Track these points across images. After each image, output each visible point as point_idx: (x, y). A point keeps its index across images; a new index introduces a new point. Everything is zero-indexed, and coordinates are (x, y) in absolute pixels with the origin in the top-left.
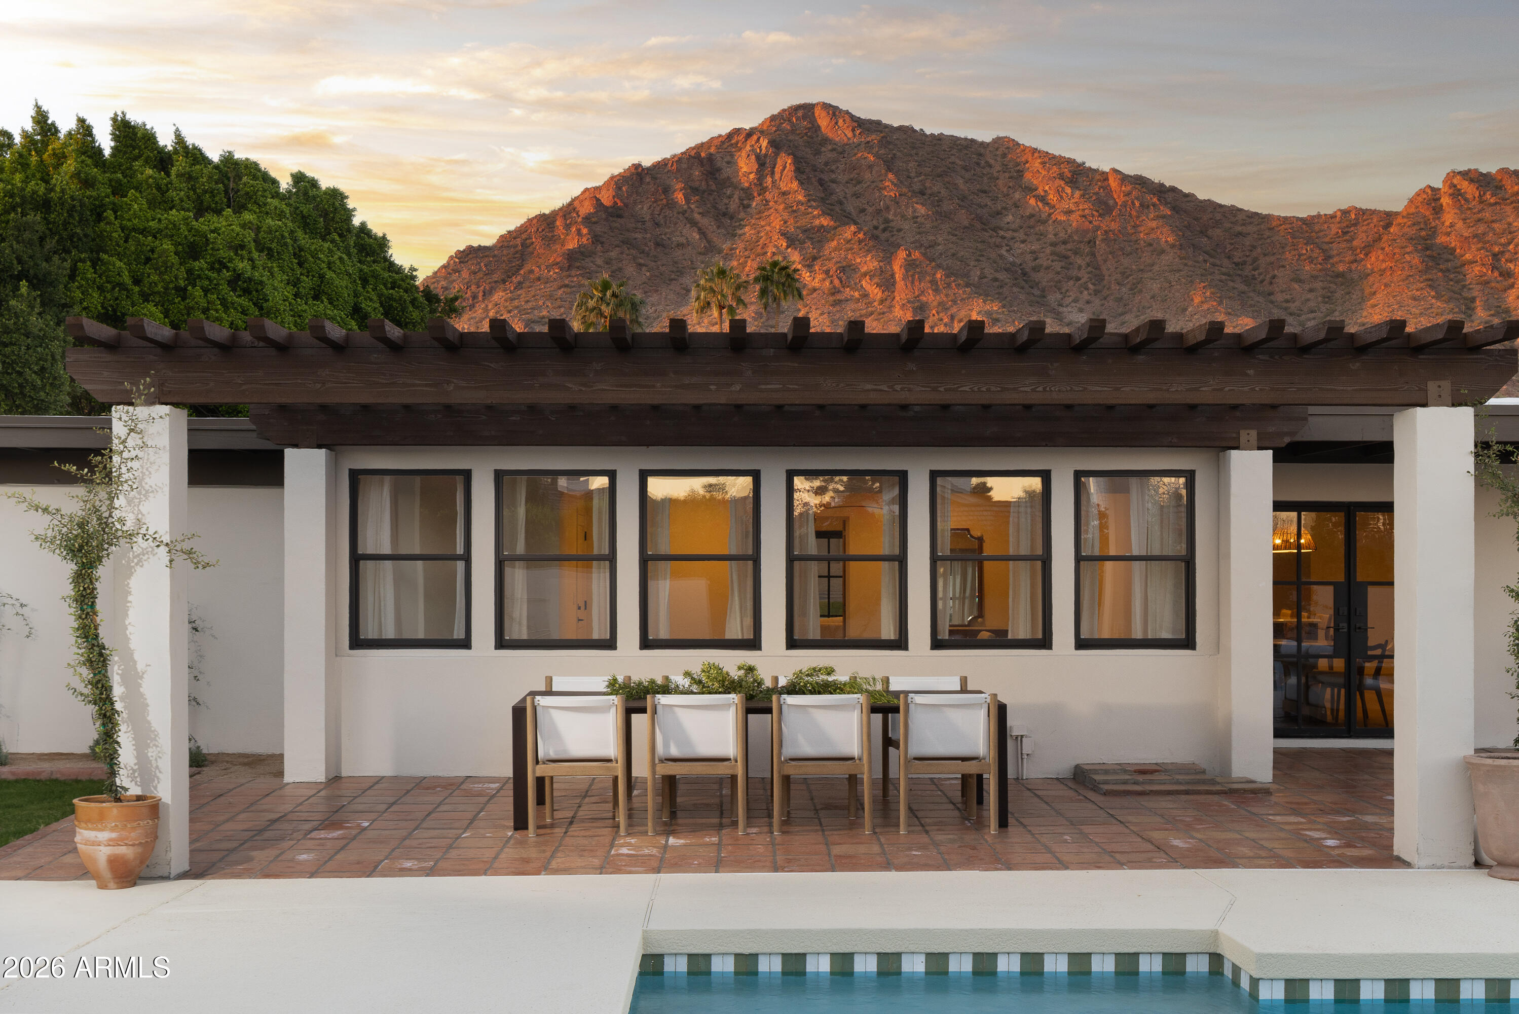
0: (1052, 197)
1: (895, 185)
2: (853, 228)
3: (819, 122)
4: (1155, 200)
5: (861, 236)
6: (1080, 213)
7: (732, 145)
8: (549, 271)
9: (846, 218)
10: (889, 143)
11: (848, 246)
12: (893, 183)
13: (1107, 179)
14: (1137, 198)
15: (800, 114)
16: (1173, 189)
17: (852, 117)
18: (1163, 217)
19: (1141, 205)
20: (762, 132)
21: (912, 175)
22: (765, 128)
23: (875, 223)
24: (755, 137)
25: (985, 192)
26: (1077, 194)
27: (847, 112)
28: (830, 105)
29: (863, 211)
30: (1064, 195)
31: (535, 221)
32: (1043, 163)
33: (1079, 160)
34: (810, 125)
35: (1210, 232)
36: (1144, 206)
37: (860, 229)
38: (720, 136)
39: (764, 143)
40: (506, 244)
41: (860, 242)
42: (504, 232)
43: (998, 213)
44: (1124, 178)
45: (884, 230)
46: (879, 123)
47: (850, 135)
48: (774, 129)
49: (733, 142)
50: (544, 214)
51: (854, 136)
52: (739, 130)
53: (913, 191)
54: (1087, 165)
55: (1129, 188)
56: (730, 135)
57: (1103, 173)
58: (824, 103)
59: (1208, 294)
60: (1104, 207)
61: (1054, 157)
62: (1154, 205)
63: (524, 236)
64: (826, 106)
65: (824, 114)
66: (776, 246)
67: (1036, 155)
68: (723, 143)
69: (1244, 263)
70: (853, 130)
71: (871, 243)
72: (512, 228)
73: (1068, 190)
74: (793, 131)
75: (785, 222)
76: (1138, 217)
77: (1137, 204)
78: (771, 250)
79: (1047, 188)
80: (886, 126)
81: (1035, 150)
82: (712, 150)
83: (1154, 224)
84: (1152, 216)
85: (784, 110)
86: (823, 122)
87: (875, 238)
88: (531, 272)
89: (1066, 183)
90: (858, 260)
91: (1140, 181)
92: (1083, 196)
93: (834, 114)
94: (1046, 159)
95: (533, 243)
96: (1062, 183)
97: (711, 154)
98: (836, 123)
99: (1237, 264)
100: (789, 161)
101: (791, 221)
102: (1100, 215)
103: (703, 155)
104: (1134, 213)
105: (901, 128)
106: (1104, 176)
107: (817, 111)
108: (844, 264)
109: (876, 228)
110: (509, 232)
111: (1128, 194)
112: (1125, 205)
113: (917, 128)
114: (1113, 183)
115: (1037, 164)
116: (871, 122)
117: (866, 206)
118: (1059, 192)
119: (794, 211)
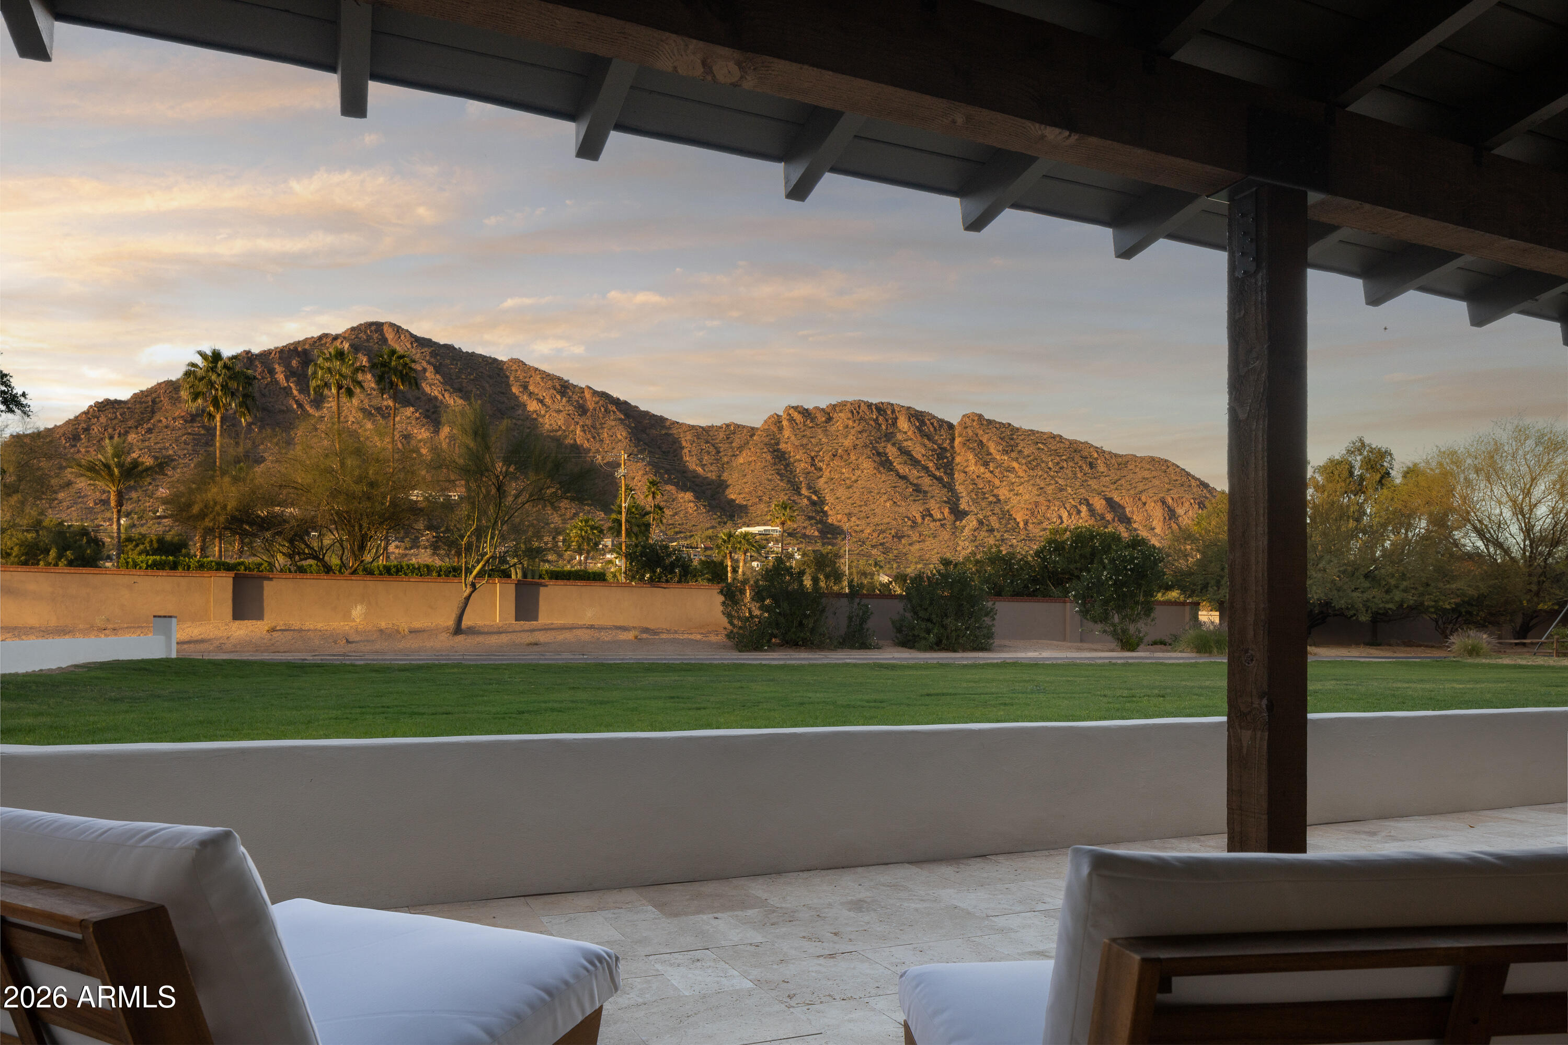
0: (548, 401)
1: (442, 383)
2: (412, 409)
3: (387, 335)
4: (614, 408)
5: (417, 415)
6: (566, 412)
7: (322, 344)
8: (175, 422)
9: (406, 403)
10: (437, 355)
11: (408, 421)
12: (440, 382)
13: (583, 392)
14: (603, 406)
15: (373, 328)
16: (626, 403)
17: (411, 334)
18: (620, 419)
19: (606, 410)
20: (345, 338)
21: (454, 377)
22: (347, 335)
23: (427, 407)
24: (339, 341)
25: (503, 393)
26: (564, 400)
27: (407, 331)
28: (395, 325)
29: (419, 398)
30: (556, 400)
31: (163, 385)
32: (542, 378)
33: (565, 378)
34: (380, 337)
35: (648, 431)
36: (607, 411)
37: (417, 411)
38: (313, 337)
39: (346, 346)
40: (138, 400)
41: (417, 419)
42: (137, 391)
43: (513, 408)
44: (595, 393)
45: (433, 413)
46: (430, 340)
47: (409, 346)
48: (354, 336)
49: (322, 342)
50: (171, 381)
51: (413, 347)
52: (327, 334)
53: (454, 388)
54: (571, 382)
55: (597, 399)
56: (320, 338)
57: (581, 388)
58: (390, 323)
59: (647, 469)
60: (582, 410)
61: (549, 375)
62: (614, 412)
63: (154, 396)
64: (392, 325)
65: (390, 330)
66: (354, 417)
67: (537, 372)
68: (315, 342)
69: (669, 452)
70: (412, 343)
71: (425, 420)
72: (144, 389)
73: (559, 397)
74: (368, 340)
75: (362, 402)
76: (603, 418)
77: (603, 410)
78: (351, 419)
79: (544, 394)
80: (435, 343)
81: (536, 369)
82: (307, 347)
83: (613, 423)
84: (612, 418)
85: (361, 325)
86: (390, 335)
87: (427, 417)
88: (160, 421)
89: (558, 392)
90: (416, 431)
91: (604, 395)
92: (568, 401)
93: (398, 331)
94: (544, 376)
95: (161, 401)
96: (555, 392)
97: (306, 349)
98: (400, 337)
99: (664, 452)
100: (365, 360)
101: (366, 401)
102: (579, 415)
103: (300, 349)
104: (601, 415)
105: (445, 346)
106: (582, 390)
107: (385, 328)
108: (405, 433)
109: (428, 411)
110: (142, 391)
111: (597, 403)
112: (595, 409)
113: (457, 346)
114: (587, 395)
115: (538, 378)
116: (424, 339)
117: (421, 396)
118: (553, 398)
119: (369, 395)
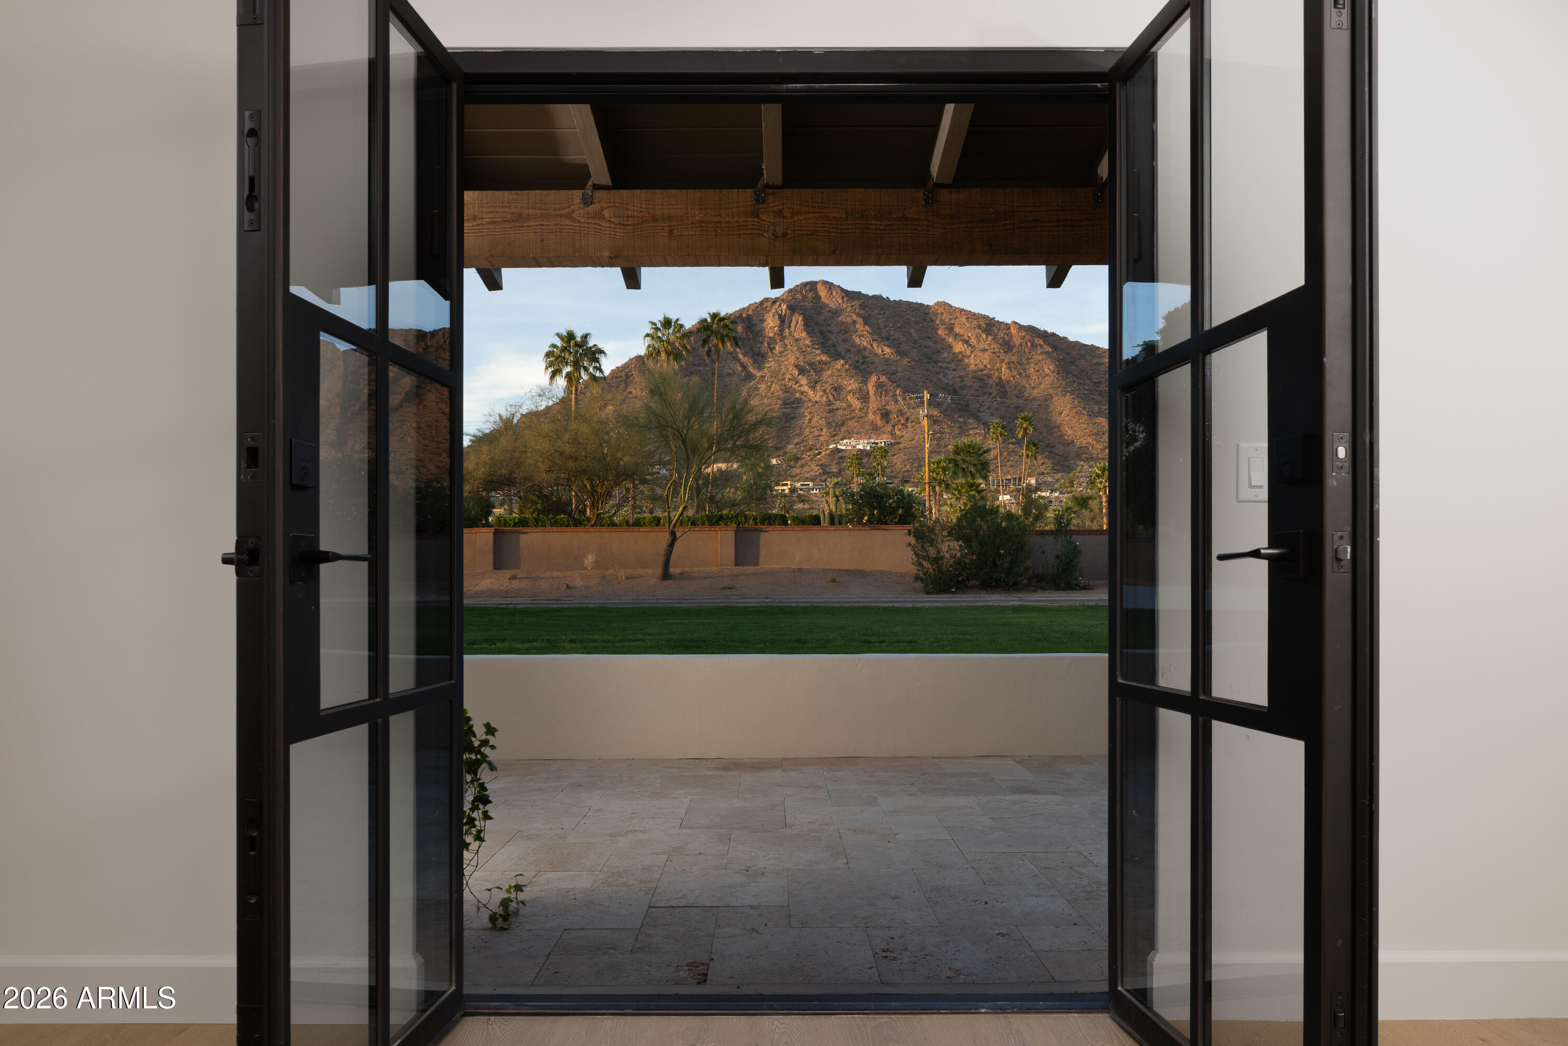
0: (973, 341)
1: (870, 334)
2: (842, 362)
3: (820, 293)
4: (1041, 342)
5: (847, 367)
6: (992, 350)
7: (763, 308)
8: (642, 392)
9: (836, 356)
10: (867, 306)
11: (839, 373)
12: (868, 332)
13: (1009, 328)
14: (1029, 341)
15: (808, 288)
16: (1054, 335)
17: (843, 290)
18: (1047, 353)
19: (1032, 345)
20: (783, 300)
21: (882, 327)
22: (785, 298)
23: (857, 358)
24: (778, 303)
25: (929, 338)
26: (990, 338)
27: (839, 286)
28: (827, 282)
29: (849, 351)
30: (981, 339)
31: (634, 360)
32: (968, 318)
33: (991, 316)
34: (814, 296)
35: (1077, 362)
36: (1034, 345)
37: (846, 363)
38: (755, 303)
39: (784, 307)
40: (615, 375)
41: (846, 371)
42: (614, 368)
43: (938, 352)
44: (1021, 328)
45: (863, 363)
46: (860, 293)
47: (840, 301)
48: (791, 298)
49: (764, 307)
50: (640, 356)
51: (843, 302)
52: (767, 299)
53: (882, 338)
54: (996, 319)
55: (1024, 334)
56: (762, 303)
57: (1007, 324)
58: (824, 281)
59: (1076, 402)
60: (1008, 346)
61: (974, 314)
62: (1041, 345)
63: (626, 370)
64: (825, 283)
65: (823, 288)
66: (791, 374)
67: (963, 313)
68: (757, 307)
69: (1100, 382)
70: (843, 298)
71: (854, 371)
72: (619, 365)
73: (984, 336)
74: (803, 300)
75: (798, 359)
76: (1030, 353)
77: (1029, 344)
78: (788, 377)
79: (970, 335)
80: (865, 295)
81: (962, 310)
82: (750, 312)
83: (1040, 357)
84: (1039, 352)
85: (797, 286)
86: (823, 293)
87: (856, 368)
88: (631, 393)
89: (983, 331)
90: (845, 383)
91: (1031, 330)
92: (994, 339)
93: (830, 287)
94: (970, 316)
95: (633, 374)
96: (980, 331)
97: (750, 315)
98: (832, 294)
99: (1095, 383)
100: (800, 319)
101: (801, 358)
102: (1005, 352)
103: (744, 315)
104: (1027, 350)
105: (874, 297)
106: (1008, 326)
107: (819, 286)
108: (836, 385)
109: (857, 362)
110: (617, 368)
111: (1023, 338)
112: (1021, 345)
113: (885, 296)
114: (1013, 331)
115: (963, 319)
116: (854, 293)
117: (851, 348)
118: (978, 337)
119: (804, 351)
